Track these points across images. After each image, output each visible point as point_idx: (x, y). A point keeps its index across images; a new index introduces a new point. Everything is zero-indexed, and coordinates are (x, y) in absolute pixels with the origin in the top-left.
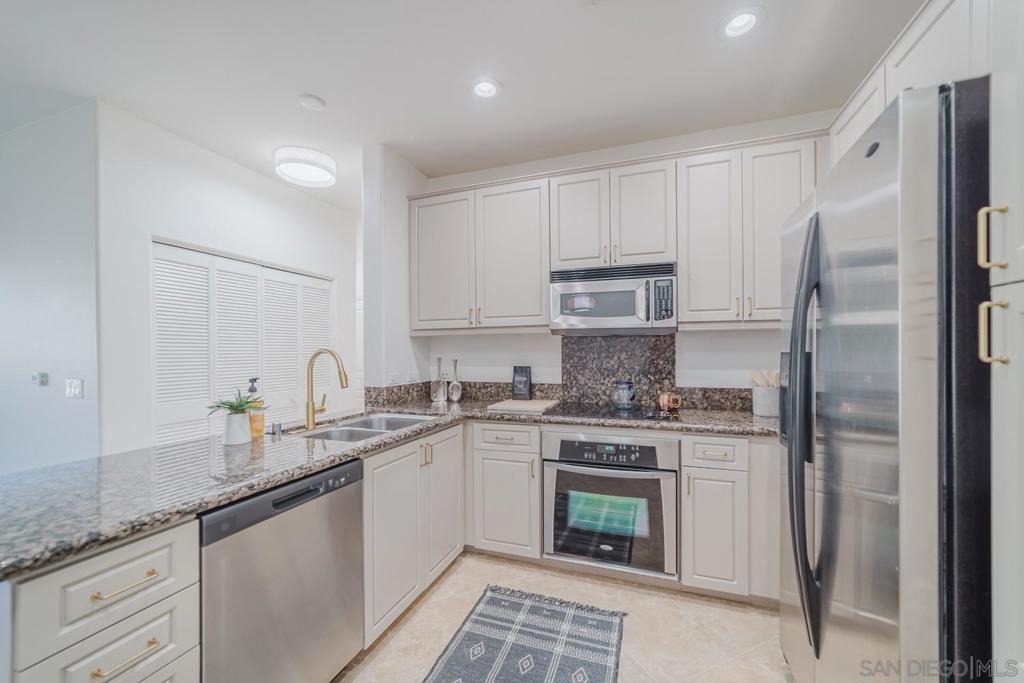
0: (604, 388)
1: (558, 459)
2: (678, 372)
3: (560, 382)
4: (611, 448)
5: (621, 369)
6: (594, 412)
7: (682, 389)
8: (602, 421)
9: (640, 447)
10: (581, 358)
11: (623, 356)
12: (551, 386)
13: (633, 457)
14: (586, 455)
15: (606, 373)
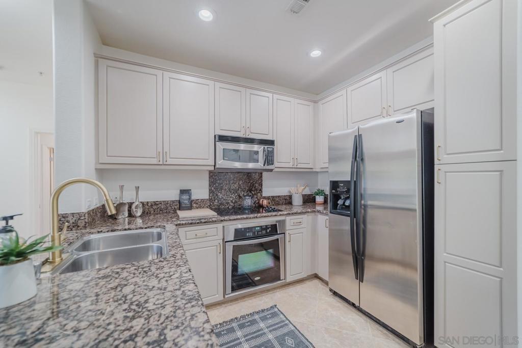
0: (231, 199)
1: (233, 240)
2: (264, 189)
3: (208, 198)
4: (259, 228)
5: (240, 189)
6: (226, 213)
7: (265, 197)
8: (256, 215)
9: (271, 225)
10: (220, 184)
11: (241, 182)
12: (203, 200)
13: (268, 231)
14: (247, 234)
15: (233, 191)
